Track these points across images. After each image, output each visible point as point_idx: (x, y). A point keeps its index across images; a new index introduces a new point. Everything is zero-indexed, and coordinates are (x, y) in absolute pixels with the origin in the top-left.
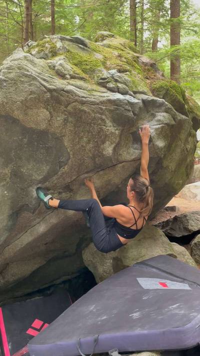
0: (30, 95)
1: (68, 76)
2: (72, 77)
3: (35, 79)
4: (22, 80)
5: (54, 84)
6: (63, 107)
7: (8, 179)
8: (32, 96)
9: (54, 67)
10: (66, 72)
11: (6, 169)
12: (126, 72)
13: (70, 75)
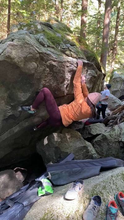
0: (29, 54)
1: (46, 46)
2: (48, 46)
3: (32, 46)
4: (26, 46)
5: (42, 50)
6: (44, 62)
7: (5, 100)
8: (30, 55)
9: (38, 39)
10: (45, 43)
11: (6, 94)
12: (74, 46)
13: (47, 45)
